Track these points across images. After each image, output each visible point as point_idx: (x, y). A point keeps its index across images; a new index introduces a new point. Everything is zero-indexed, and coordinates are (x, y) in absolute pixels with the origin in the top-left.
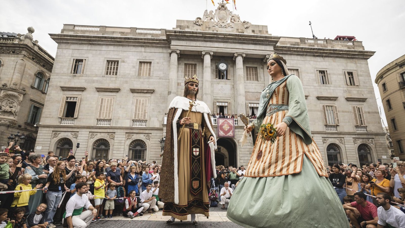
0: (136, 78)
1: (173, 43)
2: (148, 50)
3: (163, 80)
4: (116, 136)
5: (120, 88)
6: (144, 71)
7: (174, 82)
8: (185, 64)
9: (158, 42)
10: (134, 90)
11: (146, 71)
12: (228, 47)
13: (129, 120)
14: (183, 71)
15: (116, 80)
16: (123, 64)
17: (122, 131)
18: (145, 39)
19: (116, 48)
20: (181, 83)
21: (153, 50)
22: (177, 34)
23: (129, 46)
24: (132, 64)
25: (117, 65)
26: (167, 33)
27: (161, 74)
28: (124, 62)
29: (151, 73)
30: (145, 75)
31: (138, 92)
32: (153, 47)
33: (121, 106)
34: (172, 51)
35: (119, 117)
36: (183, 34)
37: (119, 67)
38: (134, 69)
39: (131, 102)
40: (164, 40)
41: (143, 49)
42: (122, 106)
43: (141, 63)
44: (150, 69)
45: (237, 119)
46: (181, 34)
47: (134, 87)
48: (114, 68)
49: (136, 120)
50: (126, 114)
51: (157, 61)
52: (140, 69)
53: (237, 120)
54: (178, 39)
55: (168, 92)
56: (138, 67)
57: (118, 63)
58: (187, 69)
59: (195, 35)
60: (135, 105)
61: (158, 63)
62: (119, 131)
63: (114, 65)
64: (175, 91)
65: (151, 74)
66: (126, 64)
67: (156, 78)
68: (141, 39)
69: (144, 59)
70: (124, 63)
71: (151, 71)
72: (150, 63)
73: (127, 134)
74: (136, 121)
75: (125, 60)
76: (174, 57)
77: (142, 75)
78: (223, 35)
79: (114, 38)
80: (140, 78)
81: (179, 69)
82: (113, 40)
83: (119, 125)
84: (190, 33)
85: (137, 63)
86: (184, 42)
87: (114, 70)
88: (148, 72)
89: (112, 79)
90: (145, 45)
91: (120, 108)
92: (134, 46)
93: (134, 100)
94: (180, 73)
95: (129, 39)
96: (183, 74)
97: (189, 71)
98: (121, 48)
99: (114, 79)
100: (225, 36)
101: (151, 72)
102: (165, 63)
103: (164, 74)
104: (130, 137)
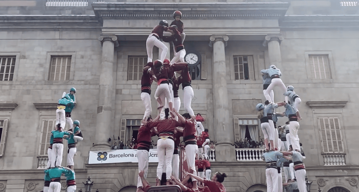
0: (45, 84)
1: (107, 23)
2: (65, 35)
3: (92, 87)
4: (8, 186)
5: (18, 103)
6: (58, 71)
7: (107, 90)
8: (129, 56)
9: (82, 21)
10: (42, 105)
11: (63, 71)
12: (198, 27)
13: (32, 158)
14: (126, 69)
15: (11, 89)
16: (22, 60)
17: (19, 177)
18: (60, 18)
19: (12, 35)
20: (121, 90)
21: (74, 35)
22: (111, 9)
23: (33, 30)
24: (38, 61)
25: (14, 64)
26: (95, 9)
27: (88, 76)
28: (24, 57)
29: (71, 74)
30: (60, 79)
31: (47, 109)
32: (74, 30)
33: (18, 133)
34: (104, 38)
35: (15, 153)
36: (122, 9)
37: (16, 66)
38: (42, 70)
39: (36, 126)
40: (91, 18)
41: (57, 35)
42: (20, 134)
43: (53, 57)
44: (69, 67)
45: (213, 150)
46: (118, 9)
47: (40, 100)
48: (8, 68)
49: (43, 157)
50: (27, 147)
51: (81, 53)
52: (52, 69)
53: (215, 152)
54: (114, 16)
55: (98, 108)
56: (48, 66)
57: (14, 60)
58: (133, 65)
59: (143, 9)
60: (42, 131)
61: (82, 57)
62: (13, 177)
63: (8, 64)
64: (109, 105)
65: (71, 77)
66: (28, 61)
67: (79, 83)
68: (54, 18)
69: (59, 51)
70: (25, 60)
71: (71, 70)
72: (70, 57)
73: (28, 183)
74: (44, 159)
75: (27, 54)
76: (109, 47)
77: (55, 79)
78: (190, 7)
79: (8, 18)
80: (52, 84)
81: (119, 65)
82: (6, 21)
83: (14, 168)
84: (134, 7)
85: (46, 59)
86: (124, 21)
87: (7, 71)
88: (66, 73)
89: (4, 87)
90: (60, 27)
91: (17, 137)
92: (42, 30)
93: (40, 122)
94: (120, 73)
95: (32, 18)
96: (126, 74)
97: (136, 67)
98: (20, 34)
99: (7, 87)
100: (194, 9)
101: (71, 72)
102: (95, 57)
103: (92, 75)
104: (33, 187)
